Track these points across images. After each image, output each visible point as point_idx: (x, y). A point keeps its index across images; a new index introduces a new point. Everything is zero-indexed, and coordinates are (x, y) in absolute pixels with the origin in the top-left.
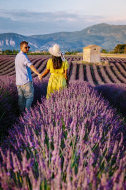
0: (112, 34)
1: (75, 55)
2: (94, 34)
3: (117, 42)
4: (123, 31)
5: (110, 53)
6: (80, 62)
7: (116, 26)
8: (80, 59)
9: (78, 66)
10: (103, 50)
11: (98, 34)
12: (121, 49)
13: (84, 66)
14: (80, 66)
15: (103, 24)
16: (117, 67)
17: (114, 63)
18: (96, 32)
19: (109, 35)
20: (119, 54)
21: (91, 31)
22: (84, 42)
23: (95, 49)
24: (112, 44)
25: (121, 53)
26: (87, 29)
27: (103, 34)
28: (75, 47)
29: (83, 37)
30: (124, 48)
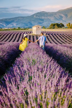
0: (48, 17)
1: (28, 30)
2: (38, 18)
3: (51, 22)
4: (55, 15)
5: (47, 29)
6: (31, 34)
7: (51, 13)
8: (30, 33)
9: (30, 36)
10: (43, 27)
11: (40, 18)
12: (53, 26)
13: (33, 37)
14: (31, 36)
15: (43, 12)
16: (50, 37)
17: (49, 34)
18: (39, 16)
19: (46, 18)
20: (52, 29)
21: (36, 16)
22: (32, 22)
23: (39, 28)
24: (48, 23)
25: (53, 28)
26: (34, 15)
27: (43, 18)
28: (27, 25)
29: (32, 19)
30: (55, 26)
